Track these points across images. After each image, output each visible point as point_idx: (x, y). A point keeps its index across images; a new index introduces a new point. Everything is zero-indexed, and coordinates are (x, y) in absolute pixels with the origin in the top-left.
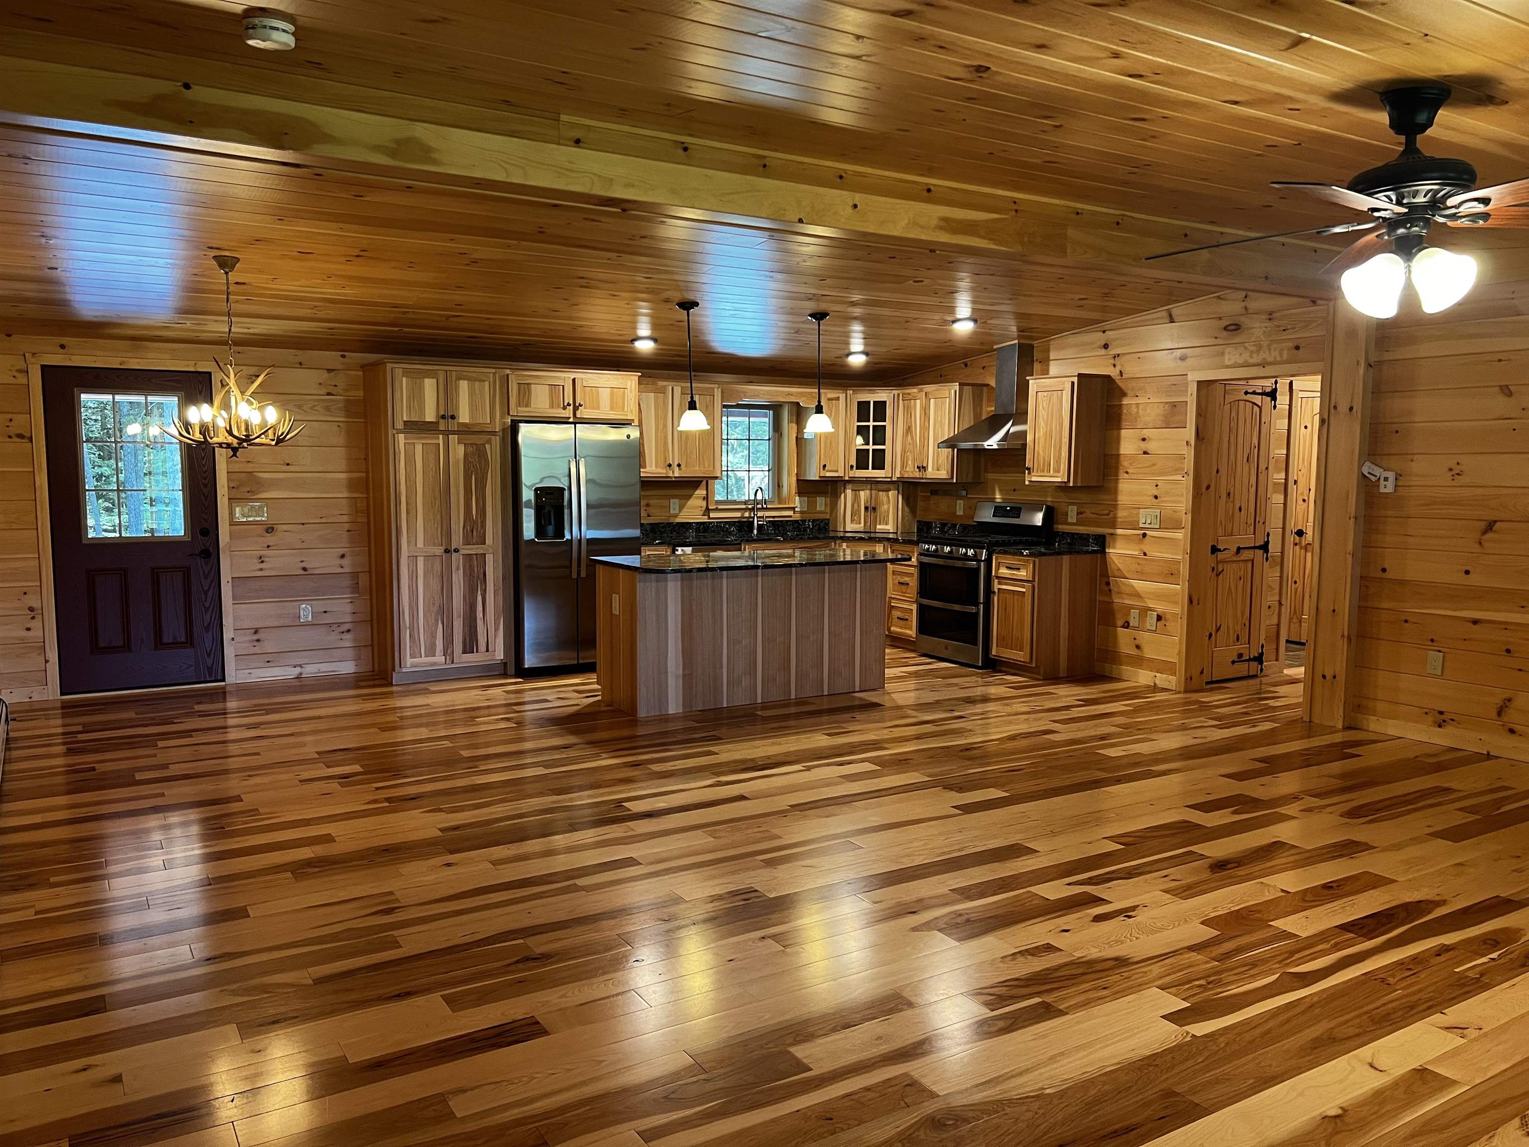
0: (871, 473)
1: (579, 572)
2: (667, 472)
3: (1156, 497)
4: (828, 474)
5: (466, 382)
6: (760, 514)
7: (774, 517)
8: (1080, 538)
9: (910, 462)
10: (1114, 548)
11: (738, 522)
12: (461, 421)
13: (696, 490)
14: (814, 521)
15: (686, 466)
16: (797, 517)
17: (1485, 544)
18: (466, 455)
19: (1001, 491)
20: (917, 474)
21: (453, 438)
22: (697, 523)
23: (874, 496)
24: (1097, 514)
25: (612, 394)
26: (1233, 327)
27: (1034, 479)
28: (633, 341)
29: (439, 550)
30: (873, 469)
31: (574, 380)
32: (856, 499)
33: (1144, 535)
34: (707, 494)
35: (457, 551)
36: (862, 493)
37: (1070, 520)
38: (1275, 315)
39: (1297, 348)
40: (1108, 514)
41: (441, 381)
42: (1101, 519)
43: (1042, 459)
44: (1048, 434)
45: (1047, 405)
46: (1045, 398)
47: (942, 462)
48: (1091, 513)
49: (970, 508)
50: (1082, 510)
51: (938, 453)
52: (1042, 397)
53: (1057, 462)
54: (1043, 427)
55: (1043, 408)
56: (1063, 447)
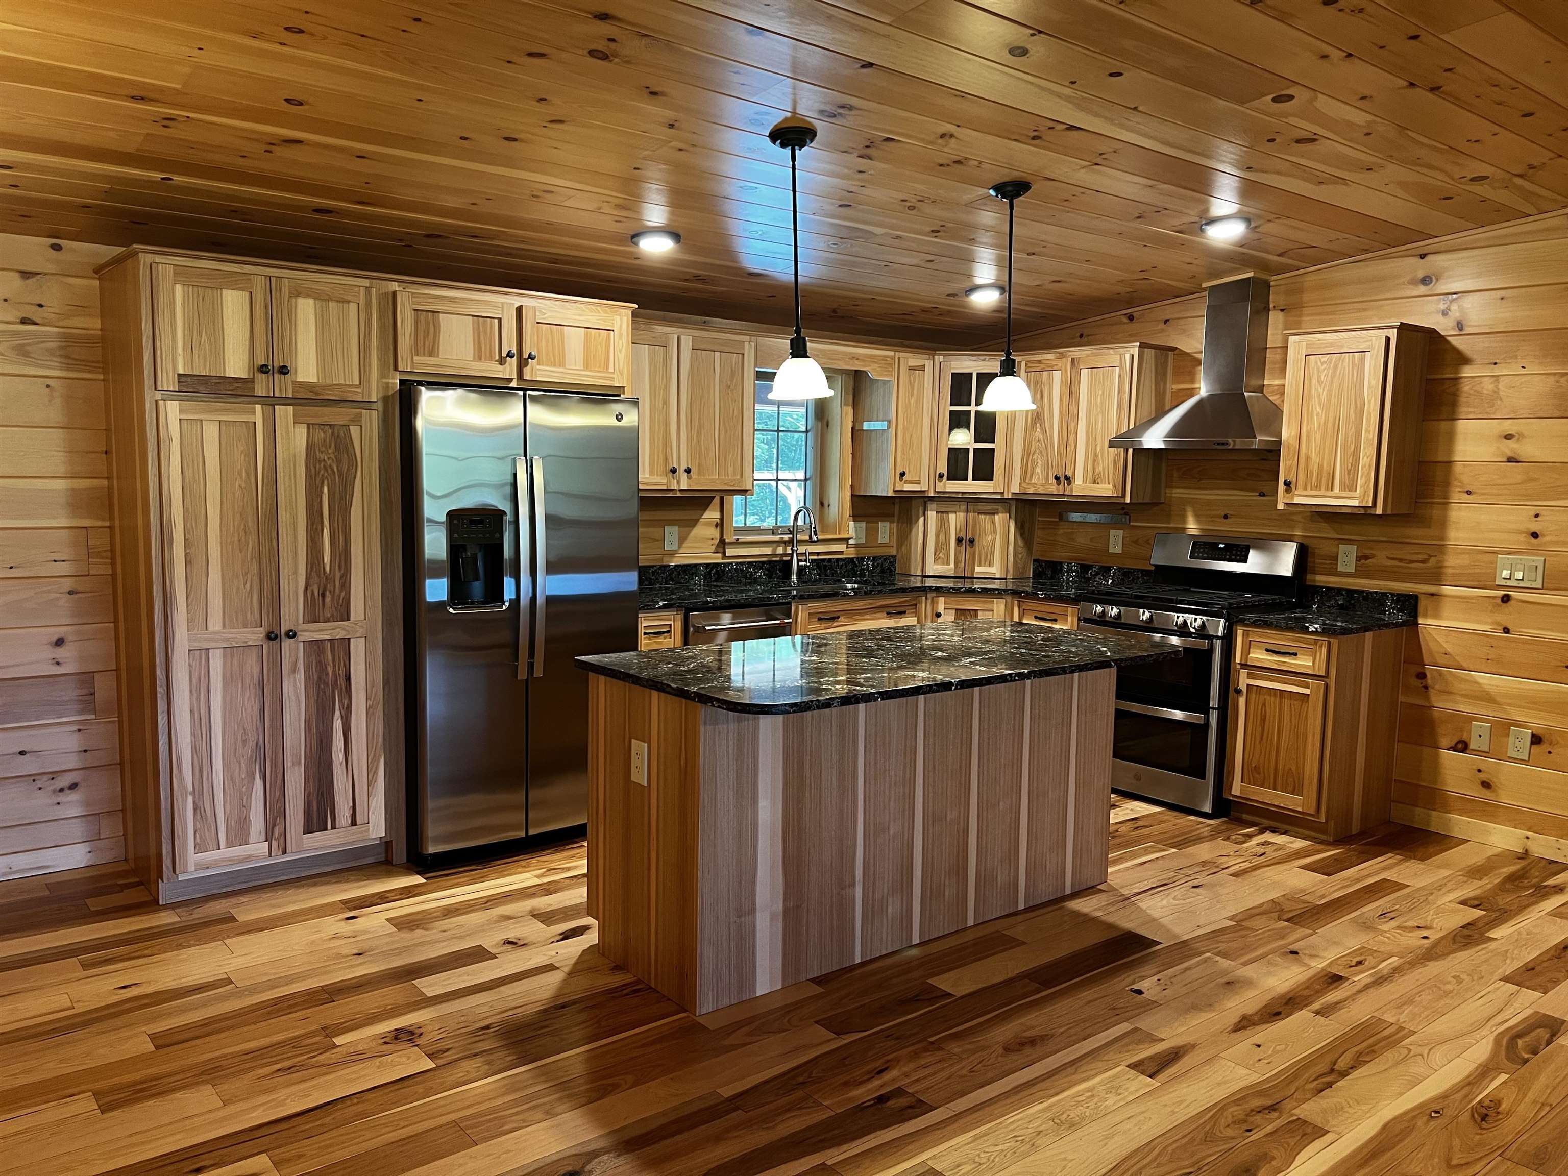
0: (970, 486)
1: (531, 666)
2: (669, 481)
3: (1535, 535)
4: (907, 487)
5: (311, 301)
6: (801, 549)
7: (818, 554)
8: (1365, 599)
9: (1038, 470)
10: (1437, 616)
11: (769, 562)
12: (300, 379)
13: (705, 510)
14: (874, 558)
15: (699, 473)
16: (851, 553)
18: (310, 448)
19: (1198, 517)
20: (1054, 489)
21: (285, 413)
22: (708, 565)
23: (971, 522)
24: (1401, 560)
25: (587, 340)
27: (1297, 500)
28: (635, 237)
29: (256, 635)
30: (973, 480)
31: (519, 310)
32: (943, 526)
33: (1506, 599)
34: (722, 519)
35: (291, 635)
36: (952, 517)
37: (1342, 568)
40: (1423, 562)
41: (259, 298)
42: (1411, 568)
43: (1316, 467)
44: (1330, 425)
45: (1329, 378)
46: (1325, 366)
47: (1104, 469)
48: (1388, 558)
49: (1136, 542)
50: (1367, 552)
51: (1096, 455)
52: (1319, 364)
53: (1349, 474)
54: (1318, 415)
55: (1320, 382)
56: (1364, 448)
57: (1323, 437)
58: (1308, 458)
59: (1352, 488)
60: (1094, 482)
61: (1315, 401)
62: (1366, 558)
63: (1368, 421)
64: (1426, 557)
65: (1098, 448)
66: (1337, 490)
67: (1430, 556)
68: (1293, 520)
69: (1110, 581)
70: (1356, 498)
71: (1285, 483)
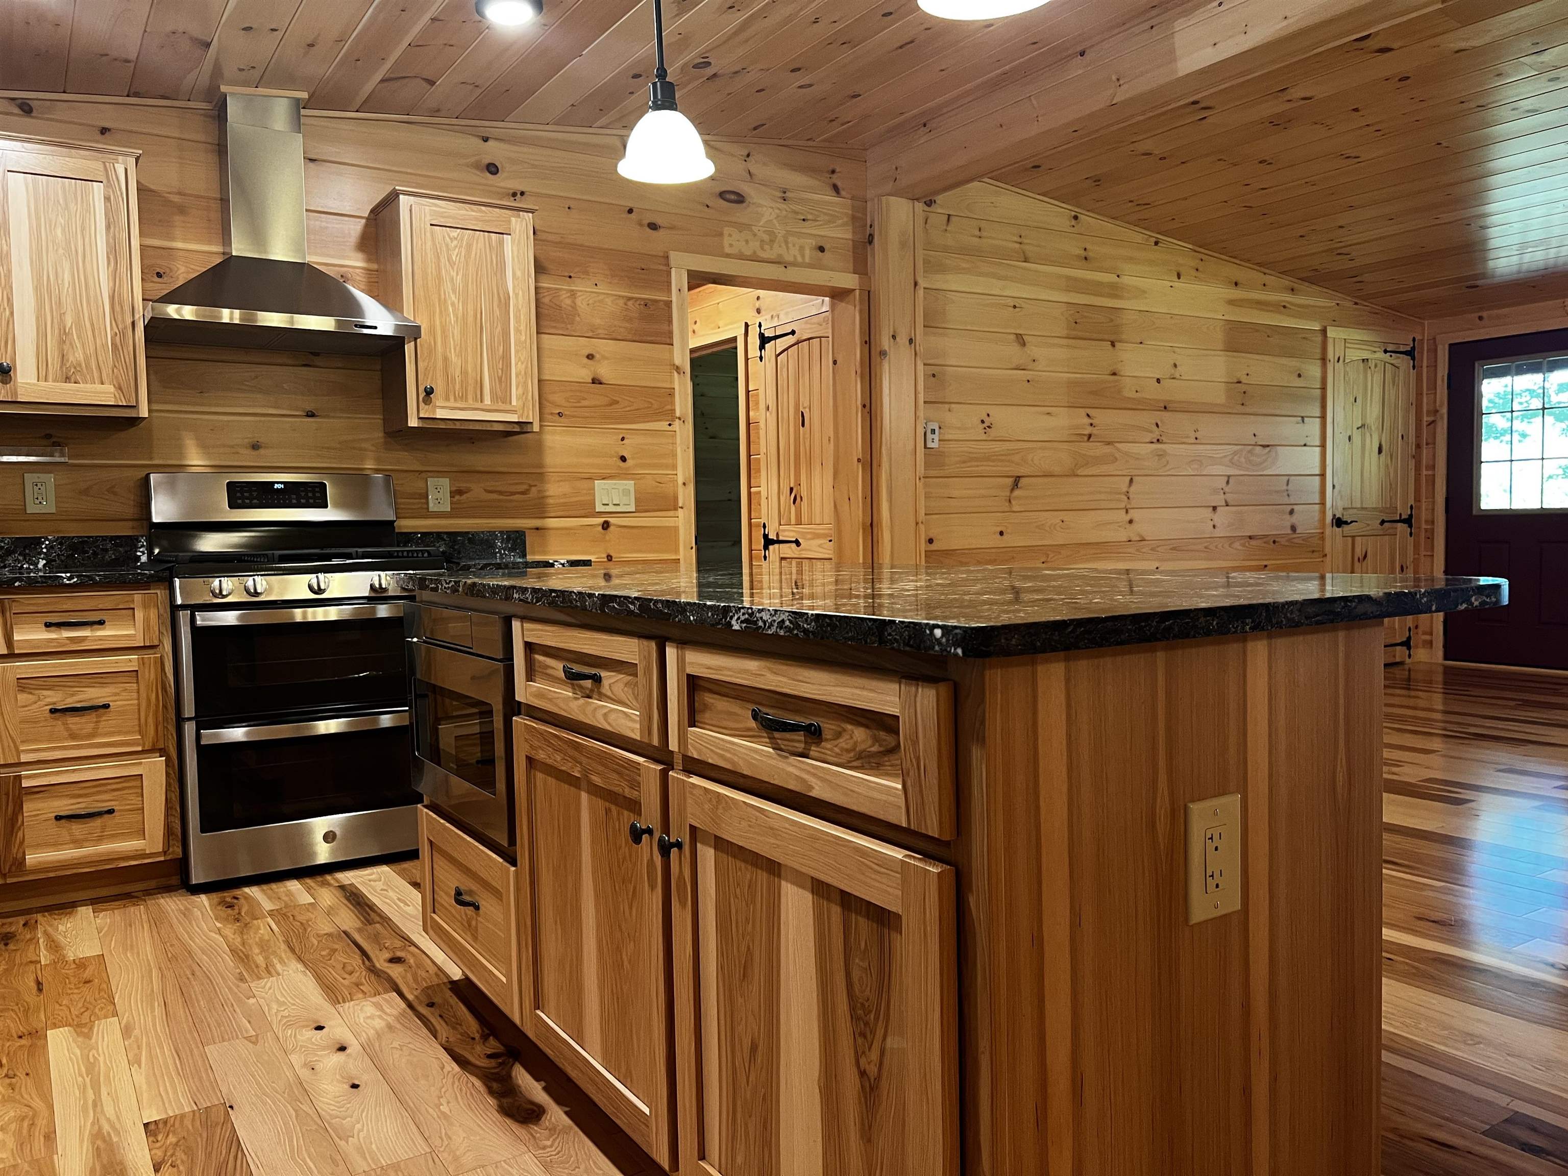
3: (623, 459)
8: (470, 541)
17: (1013, 502)
19: (204, 447)
24: (500, 493)
26: (733, 197)
27: (440, 414)
33: (606, 526)
37: (432, 507)
38: (788, 194)
39: (822, 249)
40: (523, 493)
42: (511, 501)
43: (458, 373)
44: (470, 319)
45: (463, 259)
46: (455, 242)
47: (87, 357)
48: (485, 491)
50: (463, 485)
51: (64, 334)
52: (448, 240)
53: (501, 381)
54: (453, 304)
55: (452, 264)
56: (517, 352)
57: (464, 333)
58: (446, 359)
59: (506, 399)
60: (67, 379)
61: (447, 286)
62: (460, 492)
63: (518, 319)
64: (526, 487)
65: (69, 321)
66: (487, 401)
67: (531, 486)
68: (361, 449)
69: (42, 563)
70: (514, 412)
71: (426, 389)
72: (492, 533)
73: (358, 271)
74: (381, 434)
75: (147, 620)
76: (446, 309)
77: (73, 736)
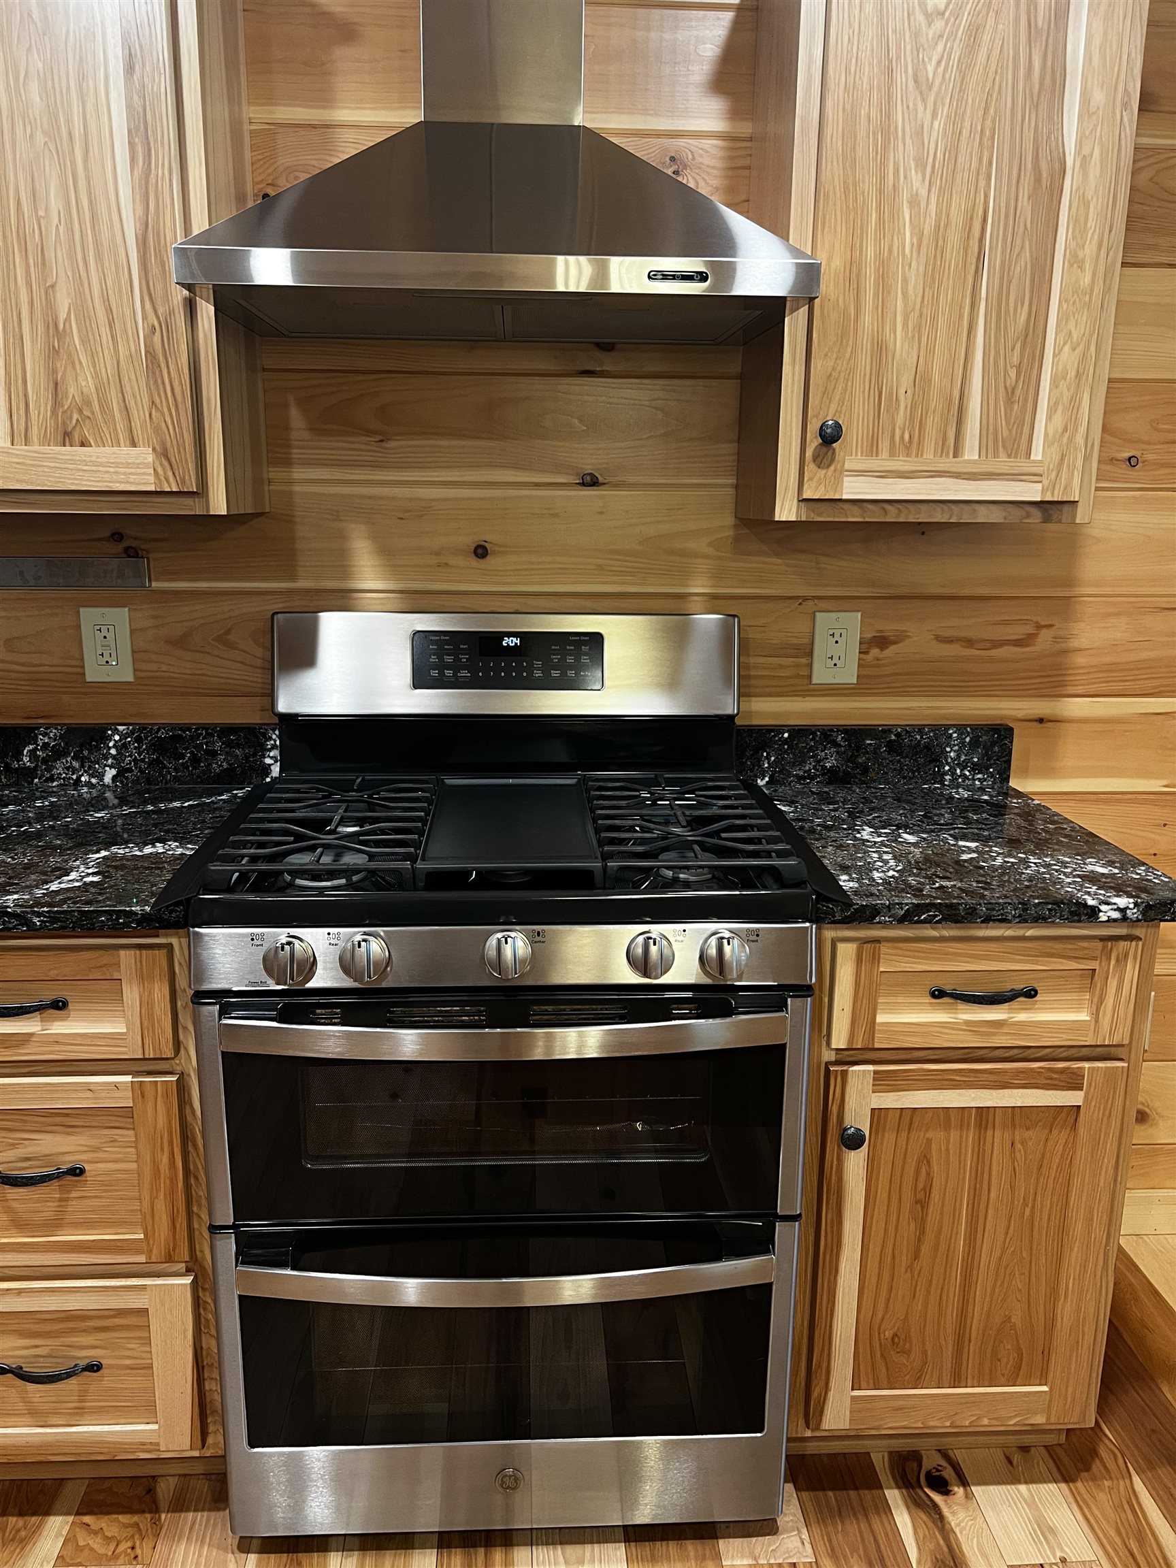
24: (970, 643)
27: (854, 488)
37: (821, 675)
42: (992, 660)
43: (906, 381)
44: (954, 237)
45: (953, 73)
46: (938, 25)
47: (100, 388)
48: (939, 639)
49: (180, 642)
50: (889, 627)
51: (55, 334)
52: (920, 17)
53: (1010, 401)
54: (914, 202)
55: (921, 85)
56: (1063, 319)
57: (932, 278)
58: (881, 350)
59: (1019, 445)
60: (66, 437)
61: (904, 152)
62: (882, 642)
63: (1079, 224)
64: (1029, 629)
65: (63, 304)
66: (971, 452)
67: (1039, 627)
68: (690, 554)
69: (110, 774)
70: (1036, 476)
71: (822, 432)
72: (940, 730)
73: (708, 143)
74: (729, 520)
75: (147, 1006)
76: (895, 215)
77: (19, 1225)
